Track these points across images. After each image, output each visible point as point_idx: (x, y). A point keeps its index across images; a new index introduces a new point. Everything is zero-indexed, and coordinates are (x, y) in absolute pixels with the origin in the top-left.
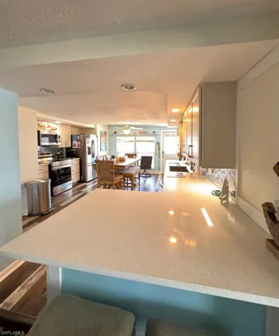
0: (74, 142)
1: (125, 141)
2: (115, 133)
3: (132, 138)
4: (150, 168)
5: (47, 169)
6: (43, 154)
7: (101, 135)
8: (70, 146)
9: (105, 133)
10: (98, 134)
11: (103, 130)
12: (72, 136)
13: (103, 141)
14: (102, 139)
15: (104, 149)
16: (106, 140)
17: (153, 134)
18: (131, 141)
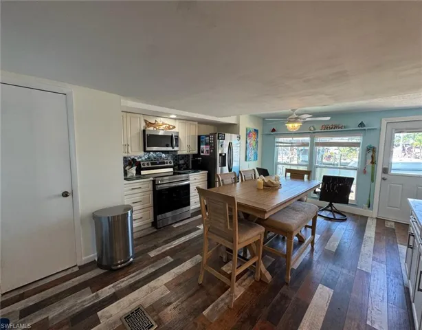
0: (203, 147)
1: (292, 145)
2: (274, 130)
3: (307, 139)
4: (345, 201)
5: (151, 187)
6: (155, 164)
7: (248, 135)
8: (196, 152)
9: (256, 131)
10: (243, 132)
11: (252, 126)
12: (199, 137)
13: (250, 144)
14: (248, 141)
15: (252, 158)
16: (257, 142)
17: (359, 128)
18: (304, 145)
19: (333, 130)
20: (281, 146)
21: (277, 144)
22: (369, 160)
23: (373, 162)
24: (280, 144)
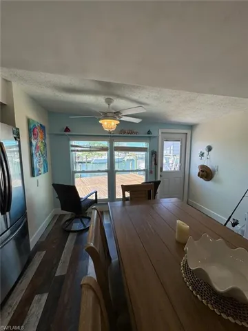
2: (67, 130)
3: (105, 144)
7: (31, 131)
9: (42, 127)
13: (37, 147)
14: (34, 142)
15: (42, 170)
16: (45, 145)
17: (147, 135)
18: (103, 149)
19: (130, 135)
20: (78, 151)
21: (73, 148)
22: (153, 163)
23: (156, 164)
24: (77, 149)
